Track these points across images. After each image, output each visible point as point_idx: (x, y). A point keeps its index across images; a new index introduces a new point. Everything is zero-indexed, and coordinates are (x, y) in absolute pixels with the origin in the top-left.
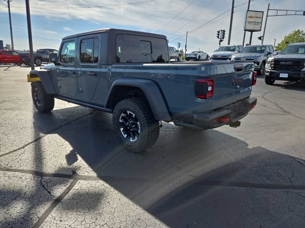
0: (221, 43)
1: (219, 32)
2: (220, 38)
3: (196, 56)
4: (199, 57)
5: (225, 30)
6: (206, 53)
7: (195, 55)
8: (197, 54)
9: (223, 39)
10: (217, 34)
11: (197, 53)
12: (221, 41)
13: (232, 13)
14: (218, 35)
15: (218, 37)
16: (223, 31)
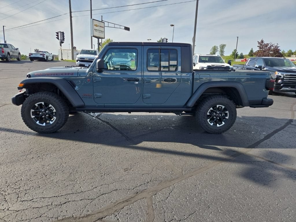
0: (62, 44)
1: (57, 33)
2: (60, 39)
3: (44, 56)
4: (47, 57)
5: (63, 32)
6: (51, 54)
7: (42, 55)
8: (44, 55)
9: (63, 41)
10: (56, 35)
11: (44, 53)
12: (62, 42)
13: (71, 17)
14: (58, 36)
15: (58, 38)
16: (61, 32)
